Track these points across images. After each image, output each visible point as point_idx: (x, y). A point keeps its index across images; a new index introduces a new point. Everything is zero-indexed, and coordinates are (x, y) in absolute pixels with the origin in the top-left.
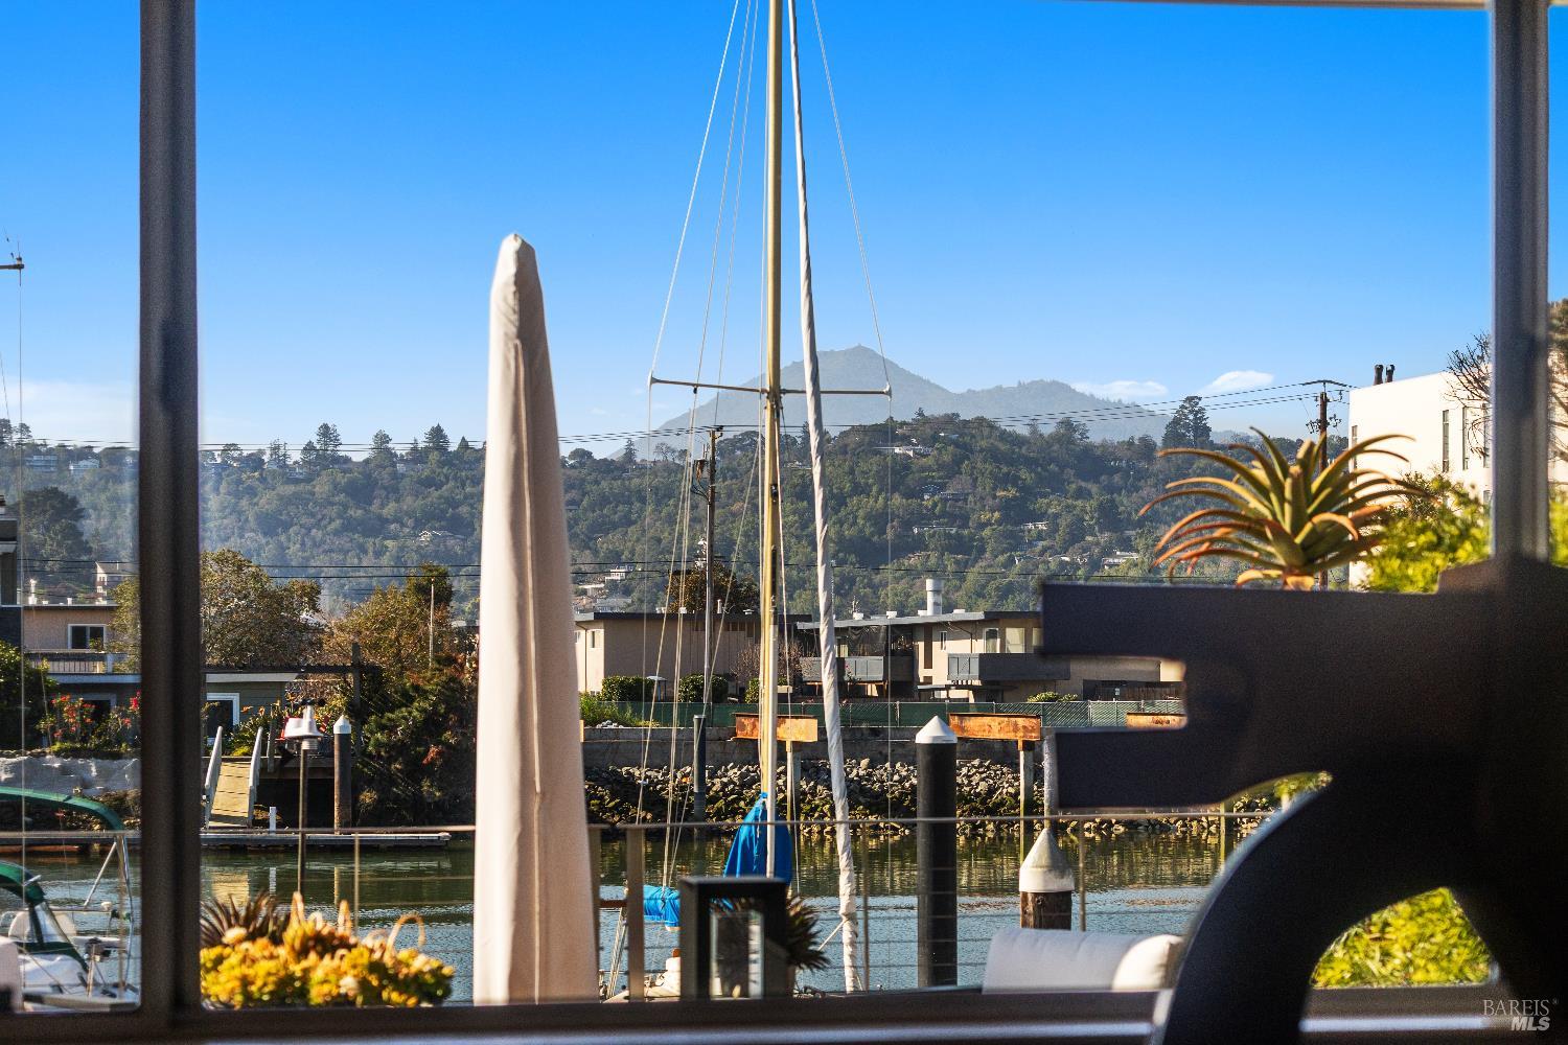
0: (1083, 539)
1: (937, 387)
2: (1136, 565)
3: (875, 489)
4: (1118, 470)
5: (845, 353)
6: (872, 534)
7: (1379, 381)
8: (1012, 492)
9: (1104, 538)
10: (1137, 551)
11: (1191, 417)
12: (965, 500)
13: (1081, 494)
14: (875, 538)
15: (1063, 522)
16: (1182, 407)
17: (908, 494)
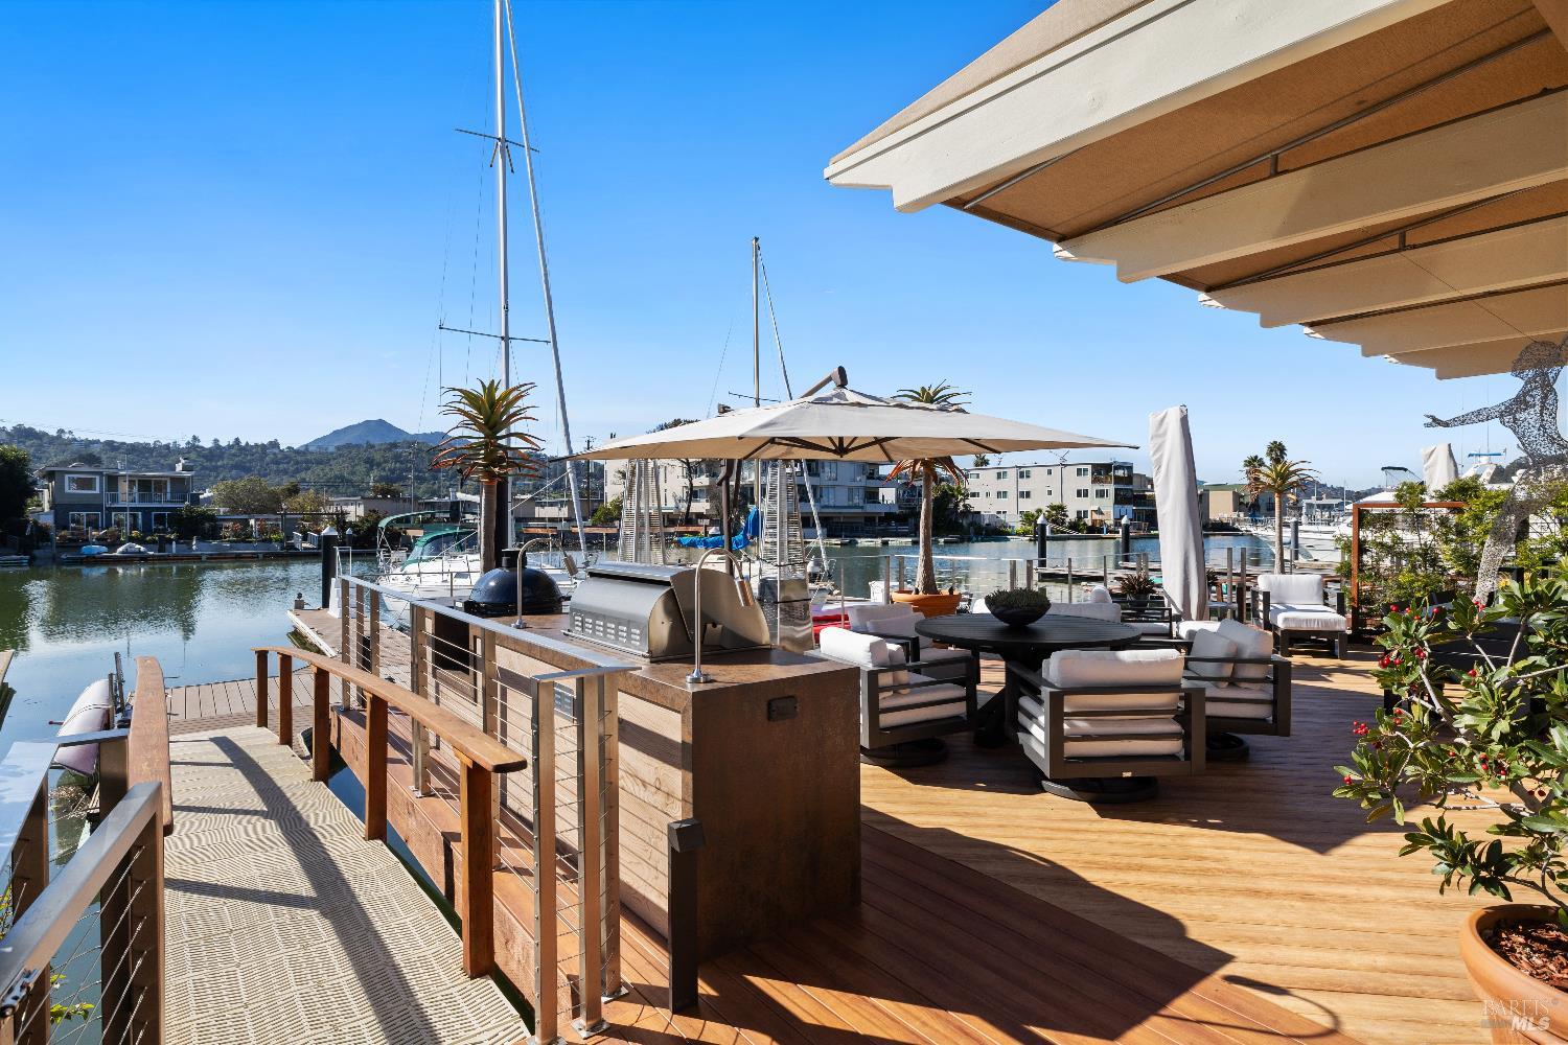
1: (406, 432)
5: (375, 421)
17: (401, 463)
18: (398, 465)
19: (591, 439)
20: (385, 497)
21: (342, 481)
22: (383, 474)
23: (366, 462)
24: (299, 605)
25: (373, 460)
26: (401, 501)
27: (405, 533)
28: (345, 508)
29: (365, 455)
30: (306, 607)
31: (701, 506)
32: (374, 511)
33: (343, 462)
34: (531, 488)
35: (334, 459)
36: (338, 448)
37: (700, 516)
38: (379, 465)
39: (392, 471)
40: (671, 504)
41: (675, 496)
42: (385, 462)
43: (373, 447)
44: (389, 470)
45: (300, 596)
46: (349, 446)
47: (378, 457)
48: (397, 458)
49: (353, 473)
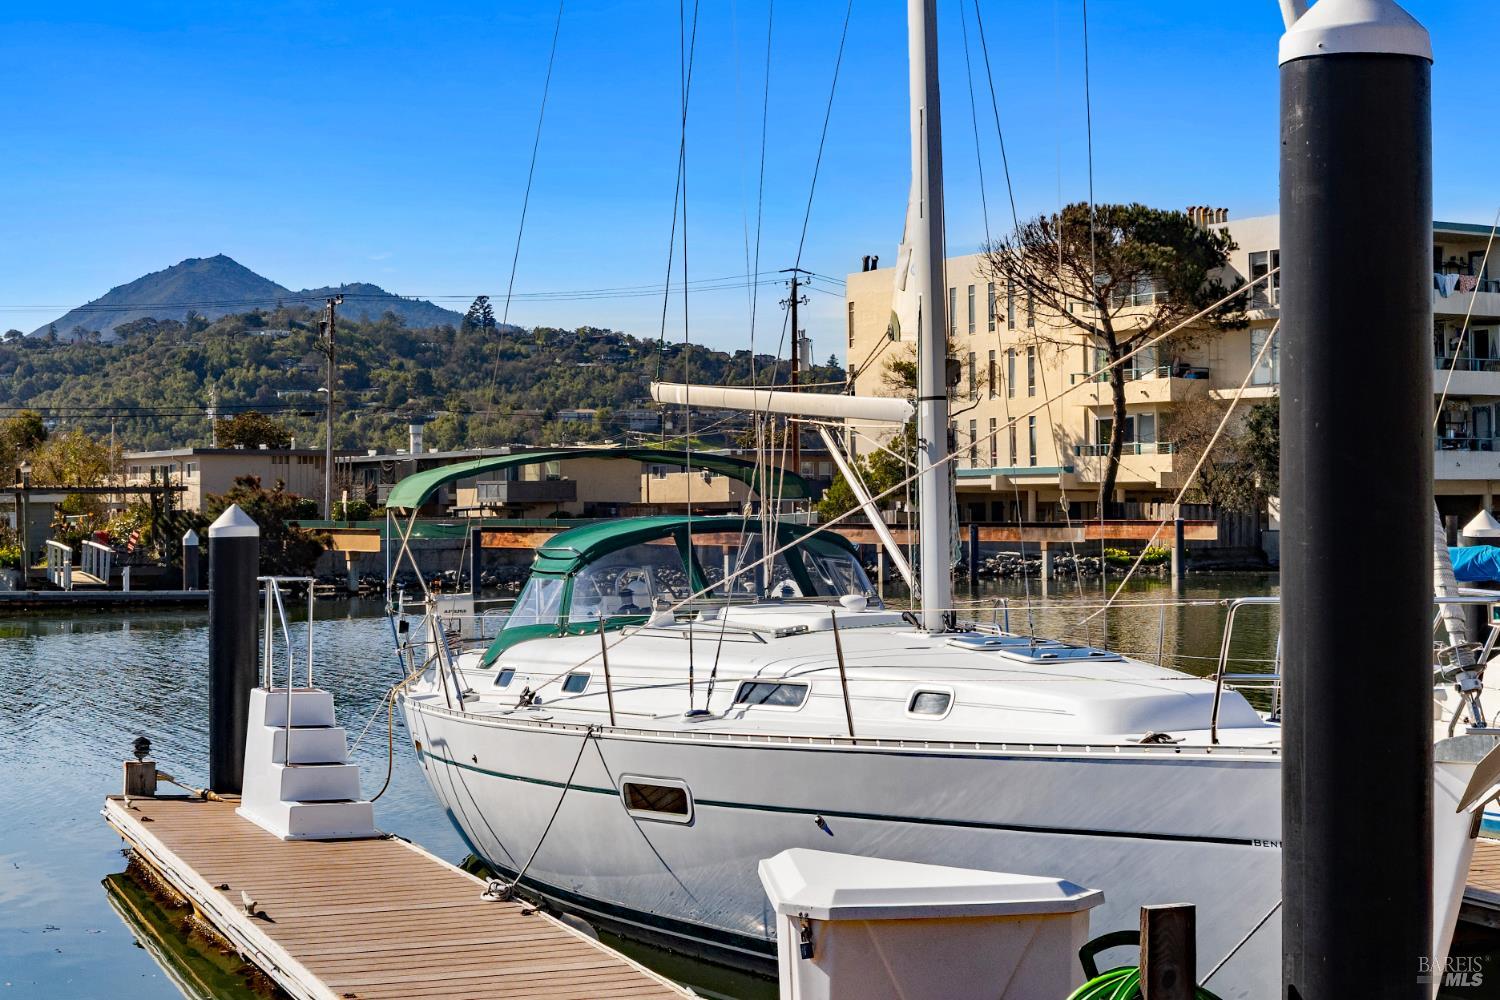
0: (406, 400)
1: (281, 287)
2: (448, 420)
3: (246, 363)
4: (428, 349)
5: (209, 260)
6: (245, 397)
7: (866, 269)
8: (351, 366)
9: (423, 401)
10: (448, 410)
11: (481, 311)
12: (316, 371)
13: (400, 367)
14: (248, 399)
15: (390, 388)
16: (475, 303)
17: (272, 366)
18: (264, 371)
19: (801, 278)
20: (251, 448)
21: (133, 416)
22: (228, 395)
23: (188, 367)
24: (142, 784)
25: (204, 360)
26: (293, 460)
27: (330, 543)
28: (175, 477)
29: (184, 348)
30: (163, 787)
31: (1146, 464)
32: (250, 482)
33: (135, 365)
34: (596, 428)
35: (114, 359)
36: (123, 332)
37: (1145, 493)
38: (217, 373)
39: (250, 387)
40: (1050, 457)
41: (1059, 436)
42: (233, 364)
43: (202, 326)
44: (242, 383)
45: (142, 746)
46: (148, 325)
47: (216, 352)
48: (261, 355)
49: (158, 394)
